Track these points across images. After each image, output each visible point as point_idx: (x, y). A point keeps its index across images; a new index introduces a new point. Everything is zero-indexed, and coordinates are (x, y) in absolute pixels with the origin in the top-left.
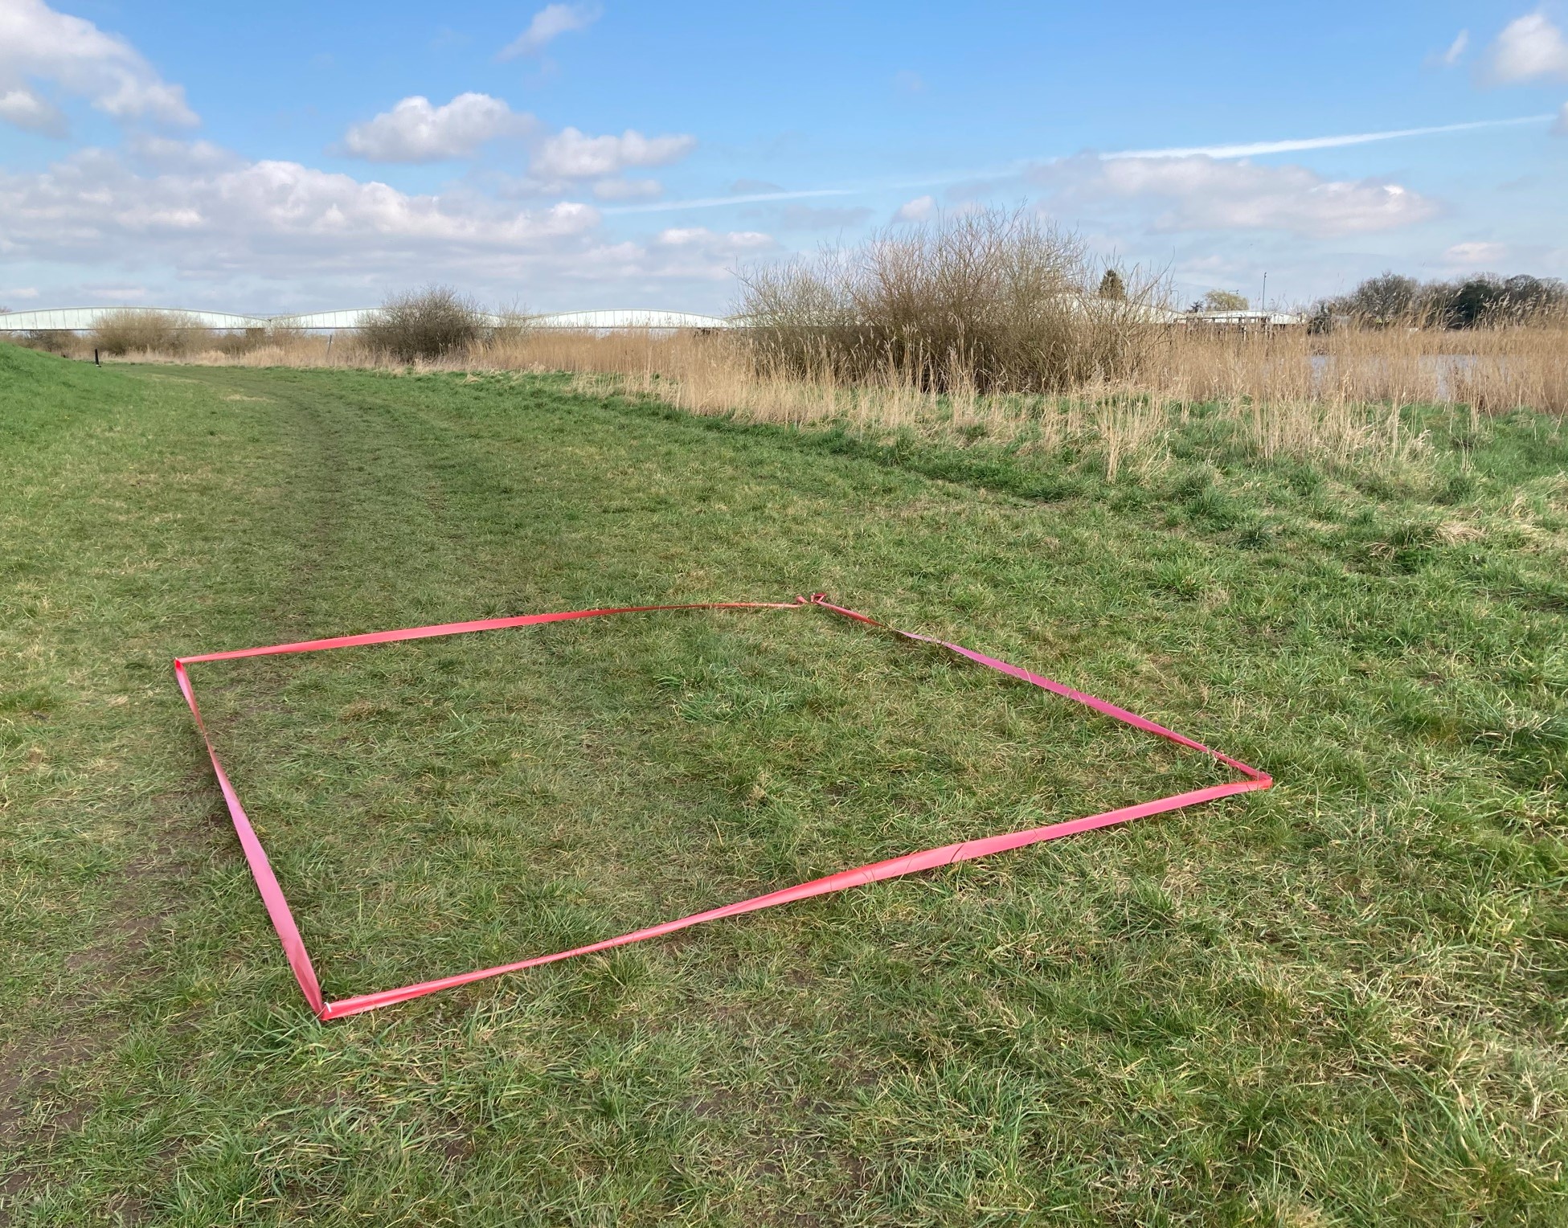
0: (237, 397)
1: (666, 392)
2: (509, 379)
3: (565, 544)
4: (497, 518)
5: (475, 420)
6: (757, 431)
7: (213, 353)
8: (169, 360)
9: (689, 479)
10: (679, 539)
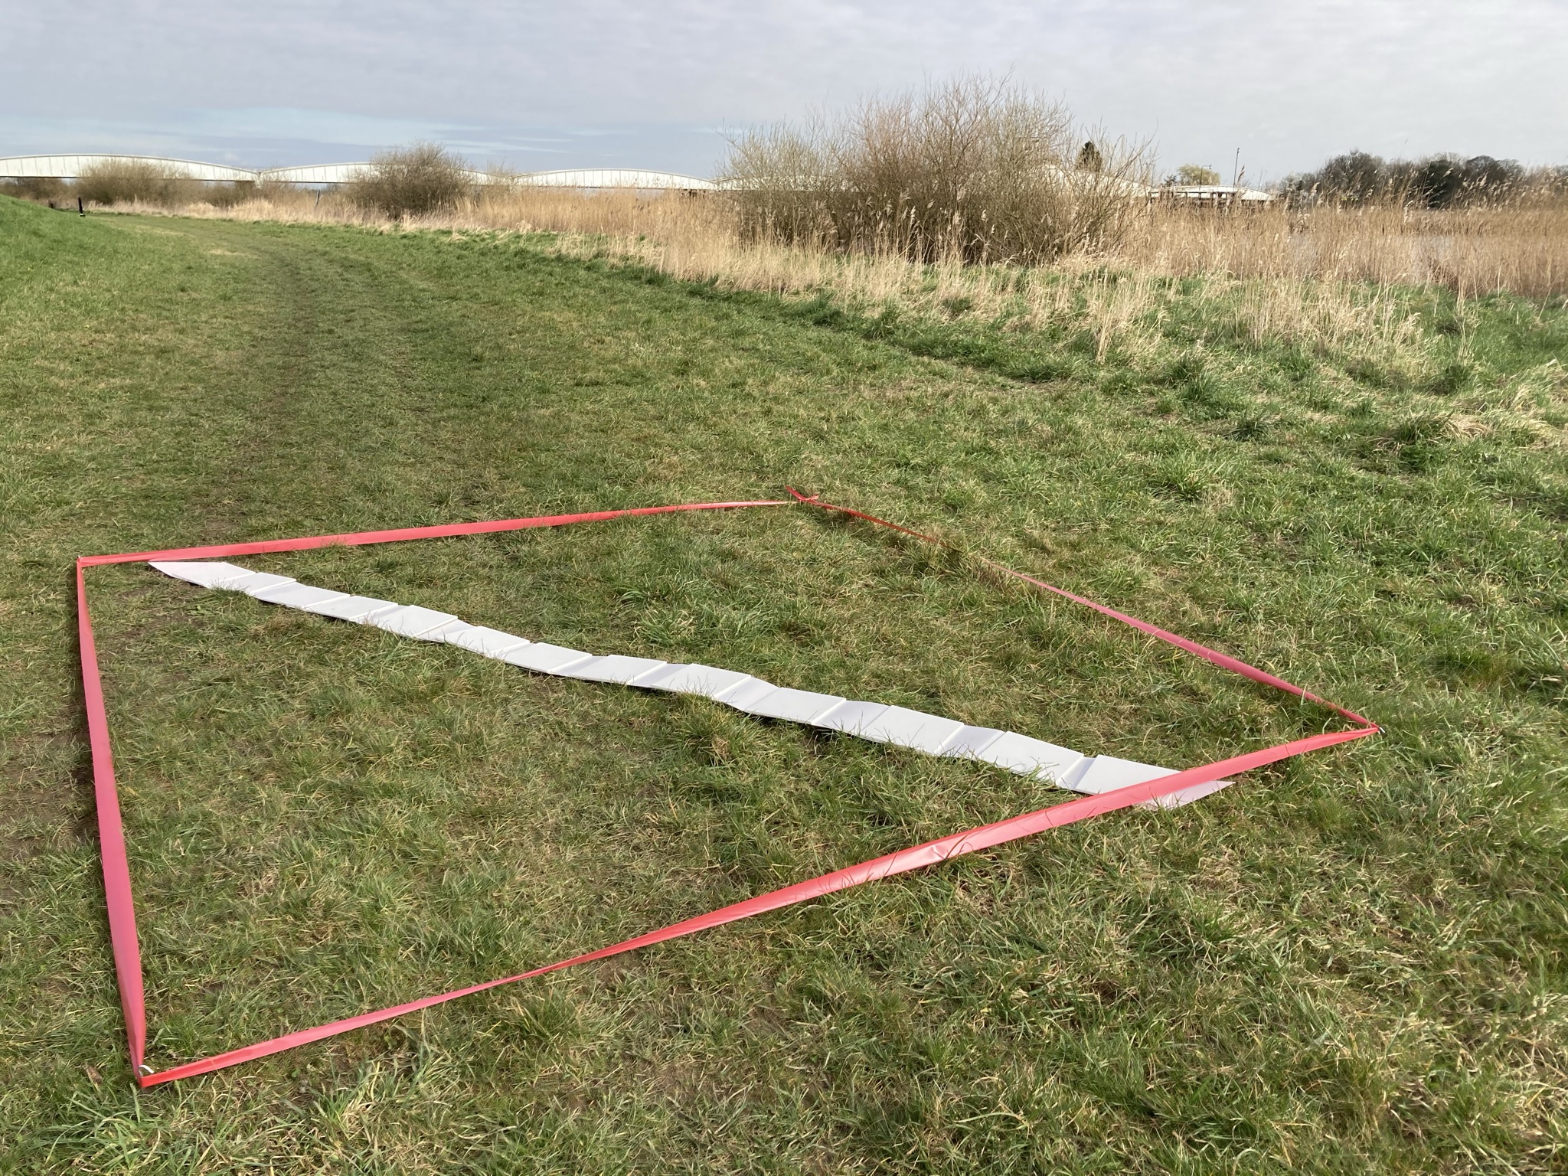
0: (219, 252)
1: (649, 255)
2: (494, 237)
3: (533, 421)
4: (462, 389)
5: (454, 280)
6: (738, 298)
7: (201, 206)
8: (157, 211)
9: (667, 350)
10: (655, 418)
